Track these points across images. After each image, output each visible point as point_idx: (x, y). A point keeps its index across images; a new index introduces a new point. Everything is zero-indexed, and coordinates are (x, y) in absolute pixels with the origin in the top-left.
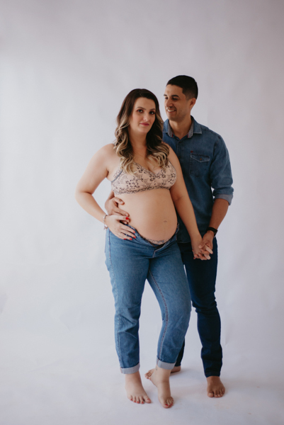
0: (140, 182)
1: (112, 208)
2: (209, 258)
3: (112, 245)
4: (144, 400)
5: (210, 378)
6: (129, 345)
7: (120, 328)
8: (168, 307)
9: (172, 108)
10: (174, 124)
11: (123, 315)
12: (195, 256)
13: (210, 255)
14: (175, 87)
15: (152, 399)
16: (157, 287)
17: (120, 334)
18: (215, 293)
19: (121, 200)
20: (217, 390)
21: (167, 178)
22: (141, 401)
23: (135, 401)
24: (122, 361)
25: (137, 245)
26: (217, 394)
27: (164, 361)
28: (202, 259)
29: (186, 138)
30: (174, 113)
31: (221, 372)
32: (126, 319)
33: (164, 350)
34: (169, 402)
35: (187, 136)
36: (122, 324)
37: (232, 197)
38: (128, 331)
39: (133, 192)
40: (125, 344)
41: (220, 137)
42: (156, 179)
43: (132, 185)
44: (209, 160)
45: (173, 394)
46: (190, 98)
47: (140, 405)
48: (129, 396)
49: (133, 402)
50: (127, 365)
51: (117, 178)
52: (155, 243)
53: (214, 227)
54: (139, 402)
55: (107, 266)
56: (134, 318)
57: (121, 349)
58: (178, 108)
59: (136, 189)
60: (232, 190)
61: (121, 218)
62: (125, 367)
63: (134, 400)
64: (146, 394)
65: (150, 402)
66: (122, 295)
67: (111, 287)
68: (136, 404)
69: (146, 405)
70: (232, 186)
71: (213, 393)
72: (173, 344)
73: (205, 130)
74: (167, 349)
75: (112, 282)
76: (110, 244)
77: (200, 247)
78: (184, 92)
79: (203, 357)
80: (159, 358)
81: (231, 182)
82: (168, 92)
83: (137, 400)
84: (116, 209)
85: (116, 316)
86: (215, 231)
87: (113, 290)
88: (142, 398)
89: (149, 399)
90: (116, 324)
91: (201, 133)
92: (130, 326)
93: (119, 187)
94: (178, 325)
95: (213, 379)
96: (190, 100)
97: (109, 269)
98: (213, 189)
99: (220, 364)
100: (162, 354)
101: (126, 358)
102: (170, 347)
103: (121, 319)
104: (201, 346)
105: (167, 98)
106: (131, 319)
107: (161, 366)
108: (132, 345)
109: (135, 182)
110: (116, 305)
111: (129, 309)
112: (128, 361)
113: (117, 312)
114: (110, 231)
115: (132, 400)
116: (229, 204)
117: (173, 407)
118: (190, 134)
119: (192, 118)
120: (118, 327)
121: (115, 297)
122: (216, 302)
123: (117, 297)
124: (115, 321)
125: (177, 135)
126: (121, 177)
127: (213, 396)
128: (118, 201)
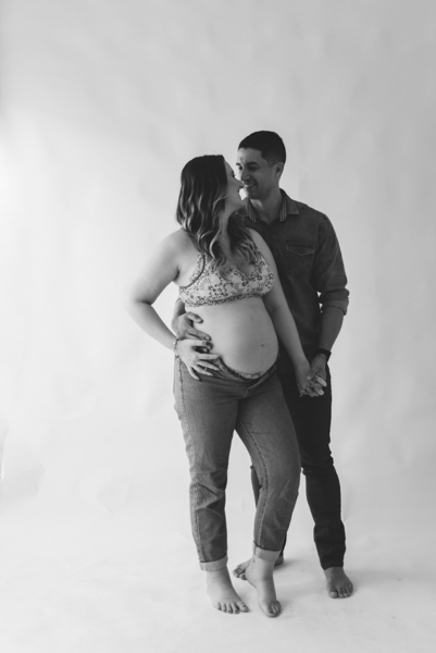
0: (228, 287)
1: (184, 328)
2: (322, 393)
3: (185, 383)
4: (238, 608)
5: (330, 570)
6: (212, 527)
7: (199, 503)
8: (267, 467)
9: (250, 181)
10: (257, 203)
11: (203, 484)
12: (302, 391)
13: (324, 388)
14: (250, 151)
15: (250, 606)
16: (250, 440)
17: (198, 511)
18: (330, 445)
19: (197, 317)
20: (341, 587)
21: (264, 280)
22: (234, 609)
23: (225, 611)
24: (202, 551)
25: (222, 382)
26: (342, 593)
27: (265, 548)
28: (313, 395)
29: (277, 221)
30: (254, 188)
31: (345, 560)
32: (207, 489)
33: (263, 532)
34: (275, 608)
35: (278, 219)
36: (202, 498)
37: (347, 303)
38: (210, 506)
39: (217, 302)
40: (206, 527)
41: (325, 217)
42: (250, 282)
43: (218, 292)
44: (313, 252)
45: (279, 597)
46: (274, 163)
47: (234, 615)
48: (216, 604)
49: (222, 613)
50: (210, 557)
51: (194, 281)
52: (248, 377)
53: (326, 347)
54: (231, 611)
55: (178, 413)
56: (218, 487)
57: (201, 534)
58: (259, 181)
59: (223, 297)
60: (348, 293)
61: (199, 343)
62: (206, 561)
63: (223, 608)
64: (240, 599)
65: (247, 610)
66: (201, 454)
67: (183, 444)
68: (228, 615)
69: (241, 615)
70: (347, 287)
71: (336, 591)
72: (276, 522)
73: (303, 208)
74: (268, 531)
75: (186, 436)
76: (182, 381)
77: (309, 378)
78: (264, 156)
79: (317, 540)
80: (256, 545)
81: (345, 282)
82: (241, 159)
83: (228, 609)
84: (191, 330)
85: (192, 486)
86: (328, 354)
87: (188, 448)
88: (236, 605)
89: (245, 606)
90: (191, 498)
91: (297, 213)
92: (214, 499)
93: (195, 295)
94: (283, 495)
95: (334, 572)
96: (276, 166)
97: (180, 418)
98: (319, 294)
99: (343, 549)
100: (262, 537)
101: (208, 547)
102: (273, 526)
103: (200, 489)
104: (313, 524)
105: (241, 168)
106: (214, 489)
107: (261, 556)
108: (216, 529)
109: (222, 287)
110: (191, 470)
111: (212, 474)
112: (212, 552)
113: (193, 479)
114: (181, 363)
115: (220, 609)
116: (345, 314)
117: (282, 616)
118: (283, 216)
119: (282, 192)
120: (195, 501)
121: (190, 457)
122: (332, 459)
123: (194, 458)
124: (191, 493)
125: (264, 219)
126: (201, 281)
127: (337, 597)
128: (192, 318)
